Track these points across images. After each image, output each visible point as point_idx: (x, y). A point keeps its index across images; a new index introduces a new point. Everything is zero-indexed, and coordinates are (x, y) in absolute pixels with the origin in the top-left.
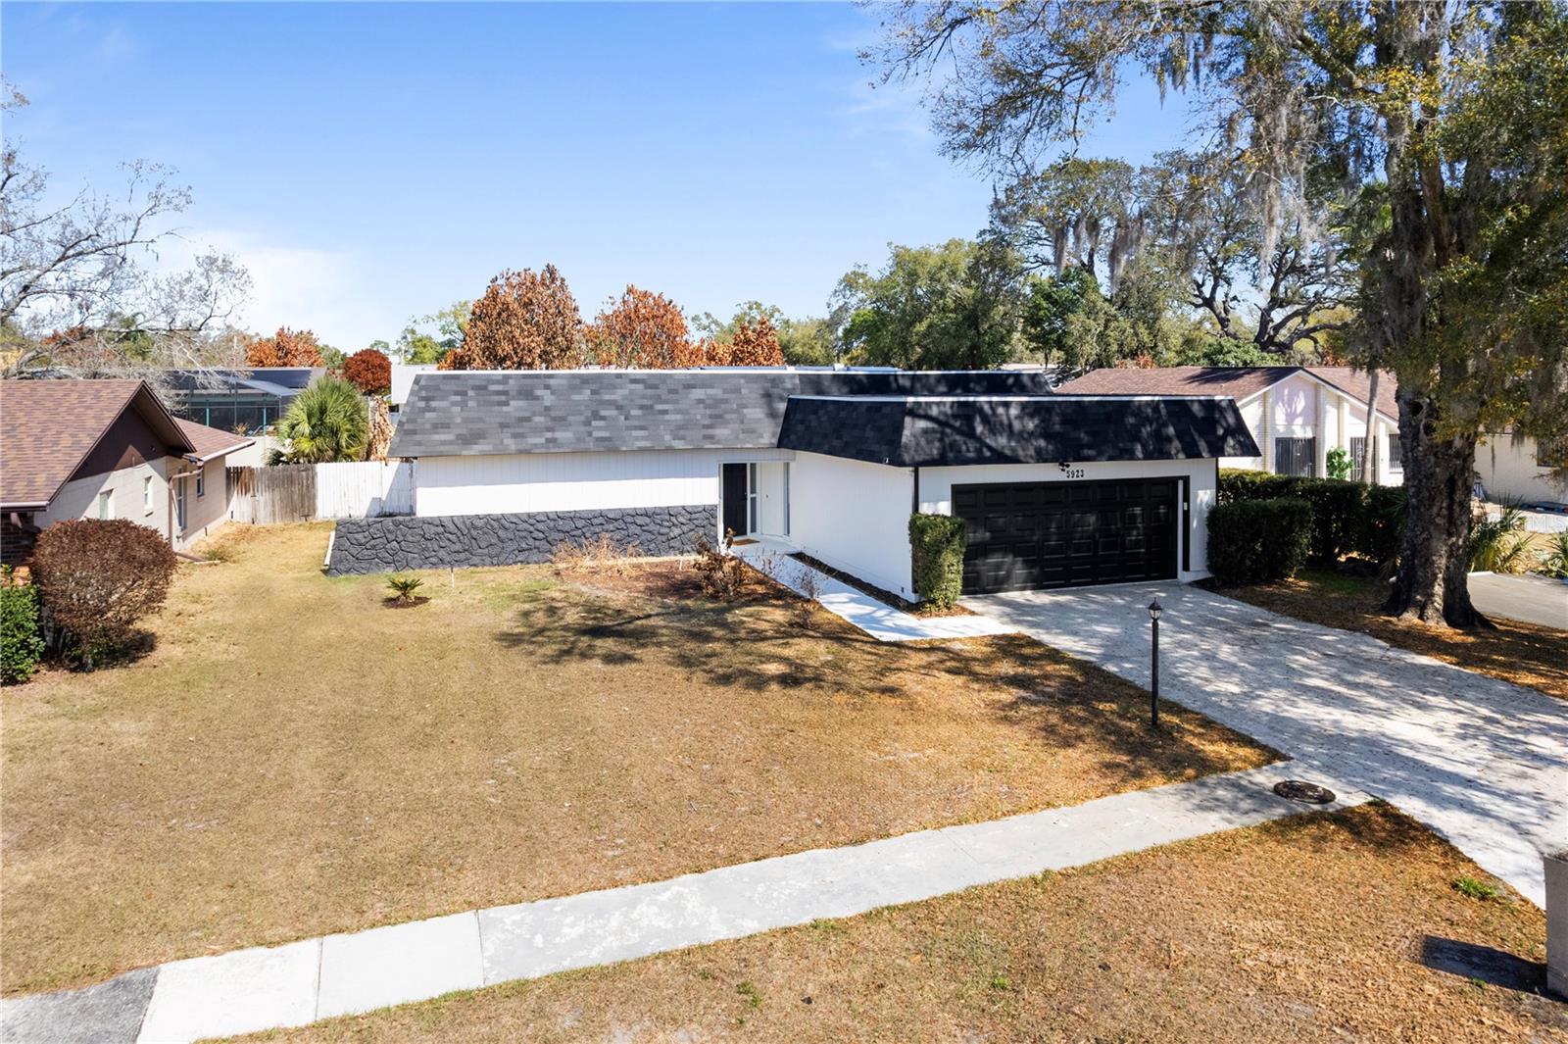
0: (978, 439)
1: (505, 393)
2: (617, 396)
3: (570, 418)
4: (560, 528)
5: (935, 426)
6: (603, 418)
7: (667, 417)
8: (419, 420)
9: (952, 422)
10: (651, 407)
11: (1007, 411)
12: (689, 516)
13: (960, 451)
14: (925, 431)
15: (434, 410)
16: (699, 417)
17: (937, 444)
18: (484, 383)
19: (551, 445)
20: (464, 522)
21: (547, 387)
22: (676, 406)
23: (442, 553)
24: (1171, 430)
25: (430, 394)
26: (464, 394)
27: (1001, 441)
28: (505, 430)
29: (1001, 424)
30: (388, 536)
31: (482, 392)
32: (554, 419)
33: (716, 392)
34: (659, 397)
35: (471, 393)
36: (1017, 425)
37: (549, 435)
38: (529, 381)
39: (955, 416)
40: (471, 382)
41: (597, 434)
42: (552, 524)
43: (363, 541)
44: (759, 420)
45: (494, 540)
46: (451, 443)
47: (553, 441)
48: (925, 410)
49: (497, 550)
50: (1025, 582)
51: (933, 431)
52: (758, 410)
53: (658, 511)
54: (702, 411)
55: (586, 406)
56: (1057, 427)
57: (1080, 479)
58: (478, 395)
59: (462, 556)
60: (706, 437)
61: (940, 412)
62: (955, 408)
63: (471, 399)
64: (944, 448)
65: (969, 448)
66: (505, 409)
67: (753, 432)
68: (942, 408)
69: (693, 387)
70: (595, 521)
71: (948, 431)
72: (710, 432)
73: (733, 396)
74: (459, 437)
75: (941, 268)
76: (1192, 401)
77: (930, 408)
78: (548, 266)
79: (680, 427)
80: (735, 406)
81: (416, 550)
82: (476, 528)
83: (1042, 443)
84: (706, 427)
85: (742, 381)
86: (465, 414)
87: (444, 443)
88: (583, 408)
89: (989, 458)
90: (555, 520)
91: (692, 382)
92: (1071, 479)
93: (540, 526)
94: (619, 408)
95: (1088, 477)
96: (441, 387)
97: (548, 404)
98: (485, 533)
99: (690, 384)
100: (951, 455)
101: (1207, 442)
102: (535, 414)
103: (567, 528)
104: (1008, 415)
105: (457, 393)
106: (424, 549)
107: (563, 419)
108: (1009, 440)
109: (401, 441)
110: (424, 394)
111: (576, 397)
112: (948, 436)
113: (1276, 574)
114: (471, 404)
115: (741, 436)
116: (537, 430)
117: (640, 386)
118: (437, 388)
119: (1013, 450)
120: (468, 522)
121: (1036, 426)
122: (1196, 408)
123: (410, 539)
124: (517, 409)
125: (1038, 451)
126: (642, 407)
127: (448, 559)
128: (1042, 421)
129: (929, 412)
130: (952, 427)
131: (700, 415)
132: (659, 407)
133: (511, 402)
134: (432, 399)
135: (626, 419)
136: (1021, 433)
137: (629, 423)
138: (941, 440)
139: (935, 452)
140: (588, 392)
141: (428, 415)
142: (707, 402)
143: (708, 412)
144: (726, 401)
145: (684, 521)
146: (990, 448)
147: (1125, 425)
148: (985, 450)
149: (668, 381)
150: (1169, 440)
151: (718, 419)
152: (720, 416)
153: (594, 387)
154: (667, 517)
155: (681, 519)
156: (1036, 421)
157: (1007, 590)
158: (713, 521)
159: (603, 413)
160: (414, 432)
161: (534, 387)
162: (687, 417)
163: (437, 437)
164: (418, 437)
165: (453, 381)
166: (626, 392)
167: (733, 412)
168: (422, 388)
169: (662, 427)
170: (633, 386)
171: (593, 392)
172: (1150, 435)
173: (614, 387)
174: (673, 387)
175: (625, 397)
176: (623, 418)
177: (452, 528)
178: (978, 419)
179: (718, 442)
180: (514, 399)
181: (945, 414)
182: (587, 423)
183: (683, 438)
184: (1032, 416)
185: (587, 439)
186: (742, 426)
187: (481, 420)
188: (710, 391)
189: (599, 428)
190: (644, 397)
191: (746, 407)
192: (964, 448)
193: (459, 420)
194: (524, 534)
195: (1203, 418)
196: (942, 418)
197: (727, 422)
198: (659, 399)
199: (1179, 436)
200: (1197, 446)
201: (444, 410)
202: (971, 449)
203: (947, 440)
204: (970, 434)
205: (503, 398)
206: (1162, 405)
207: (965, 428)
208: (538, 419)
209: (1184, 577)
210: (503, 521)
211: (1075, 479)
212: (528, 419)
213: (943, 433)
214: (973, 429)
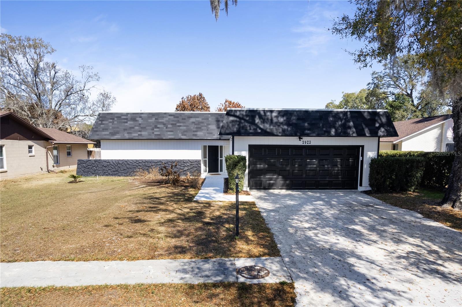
0: (256, 125)
1: (127, 119)
2: (164, 120)
3: (147, 128)
4: (146, 165)
5: (238, 119)
6: (158, 128)
7: (181, 128)
8: (99, 128)
9: (245, 118)
10: (175, 124)
11: (271, 114)
12: (191, 163)
13: (246, 130)
14: (233, 121)
15: (103, 124)
16: (192, 128)
17: (237, 126)
18: (120, 116)
19: (140, 136)
20: (116, 162)
21: (140, 117)
22: (185, 124)
23: (109, 171)
24: (351, 124)
25: (103, 119)
26: (113, 119)
27: (267, 127)
28: (125, 131)
29: (268, 119)
30: (93, 165)
31: (119, 118)
32: (142, 128)
33: (200, 119)
34: (179, 121)
35: (116, 119)
36: (275, 120)
37: (140, 133)
38: (135, 115)
39: (247, 116)
40: (116, 115)
41: (156, 133)
42: (144, 164)
43: (85, 166)
44: (214, 130)
45: (125, 168)
46: (108, 135)
47: (141, 135)
48: (234, 113)
49: (126, 172)
50: (283, 186)
51: (236, 121)
52: (214, 126)
53: (180, 161)
54: (193, 126)
55: (153, 124)
56: (294, 121)
57: (309, 144)
58: (118, 120)
59: (116, 173)
60: (194, 135)
61: (240, 114)
62: (247, 113)
63: (116, 121)
64: (240, 128)
65: (251, 129)
66: (126, 124)
67: (211, 133)
68: (242, 112)
69: (191, 117)
70: (158, 163)
71: (243, 121)
72: (195, 133)
73: (205, 121)
74: (110, 133)
75: (357, 98)
76: (365, 112)
77: (236, 112)
78: (200, 94)
79: (185, 131)
80: (206, 125)
81: (101, 170)
82: (120, 164)
83: (285, 127)
84: (194, 131)
85: (209, 116)
86: (113, 126)
87: (105, 135)
88: (152, 124)
89: (260, 133)
90: (145, 162)
91: (191, 116)
92: (304, 144)
93: (140, 164)
94: (164, 124)
95: (313, 143)
96: (107, 117)
97: (140, 123)
98: (122, 166)
99: (190, 117)
100: (242, 131)
101: (369, 129)
102: (135, 126)
103: (149, 165)
104: (271, 116)
105: (111, 119)
106: (104, 170)
107: (145, 128)
108: (270, 126)
109: (92, 134)
110: (101, 119)
111: (150, 121)
112: (242, 123)
113: (404, 189)
114: (115, 122)
115: (207, 135)
116: (136, 131)
117: (172, 117)
118: (105, 117)
119: (271, 129)
120: (117, 162)
121: (284, 120)
122: (366, 114)
123: (99, 166)
124: (130, 124)
125: (284, 131)
126: (172, 124)
127: (111, 173)
128: (287, 118)
129: (236, 114)
130: (245, 120)
131: (193, 127)
132: (178, 124)
133: (128, 122)
134: (103, 121)
135: (166, 128)
136: (276, 123)
137: (167, 129)
138: (238, 125)
139: (235, 130)
140: (154, 119)
141: (102, 126)
142: (196, 123)
143: (195, 126)
144: (203, 123)
145: (189, 165)
146: (260, 128)
147: (328, 121)
148: (258, 129)
149: (182, 116)
150: (350, 128)
151: (199, 129)
152: (200, 128)
153: (156, 117)
154: (183, 163)
155: (188, 164)
156: (285, 118)
157: (274, 189)
158: (199, 165)
159: (158, 126)
160: (97, 131)
161: (136, 117)
162: (188, 128)
163: (103, 133)
164: (98, 133)
165: (110, 115)
166: (167, 119)
167: (205, 126)
168: (100, 117)
169: (178, 131)
170: (170, 117)
171: (156, 119)
172: (341, 126)
173: (163, 117)
174: (184, 117)
175: (166, 121)
176: (165, 128)
177: (112, 163)
178: (257, 117)
179: (198, 137)
180: (129, 121)
181: (243, 115)
182: (153, 129)
183: (185, 135)
184: (283, 116)
185: (152, 135)
186: (208, 131)
187: (118, 128)
188: (197, 119)
189: (156, 131)
190: (173, 121)
191: (210, 125)
192: (248, 128)
193: (111, 128)
194: (134, 166)
195: (369, 119)
196: (241, 116)
197: (202, 130)
198: (179, 122)
199: (355, 126)
200: (364, 131)
201: (107, 124)
202: (252, 129)
203: (242, 125)
204: (253, 123)
205: (126, 121)
206: (349, 113)
207: (251, 121)
208: (137, 128)
209: (360, 189)
210: (128, 162)
211: (306, 144)
212: (133, 128)
213: (240, 122)
214: (255, 121)
